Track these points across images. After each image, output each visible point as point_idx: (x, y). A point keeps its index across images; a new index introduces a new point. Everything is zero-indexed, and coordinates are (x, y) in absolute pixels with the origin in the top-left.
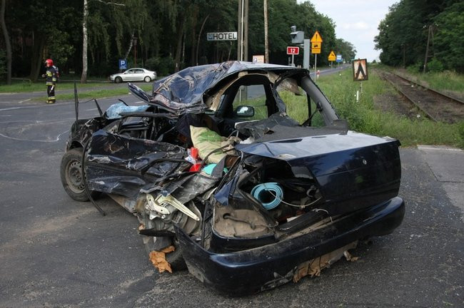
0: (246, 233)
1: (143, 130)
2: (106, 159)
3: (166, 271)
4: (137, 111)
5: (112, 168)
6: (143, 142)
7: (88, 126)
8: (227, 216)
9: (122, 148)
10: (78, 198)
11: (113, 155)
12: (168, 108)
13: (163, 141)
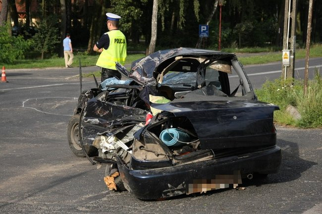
0: (152, 158)
1: (125, 99)
2: (97, 120)
3: (114, 190)
4: (124, 85)
5: (100, 127)
6: (122, 108)
7: (87, 95)
8: (142, 148)
9: (107, 112)
10: (79, 154)
11: (101, 118)
12: (139, 81)
13: (136, 107)
